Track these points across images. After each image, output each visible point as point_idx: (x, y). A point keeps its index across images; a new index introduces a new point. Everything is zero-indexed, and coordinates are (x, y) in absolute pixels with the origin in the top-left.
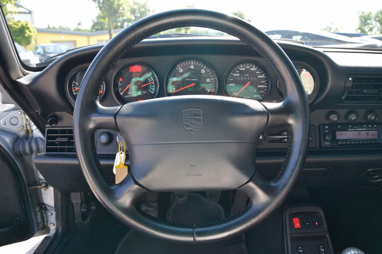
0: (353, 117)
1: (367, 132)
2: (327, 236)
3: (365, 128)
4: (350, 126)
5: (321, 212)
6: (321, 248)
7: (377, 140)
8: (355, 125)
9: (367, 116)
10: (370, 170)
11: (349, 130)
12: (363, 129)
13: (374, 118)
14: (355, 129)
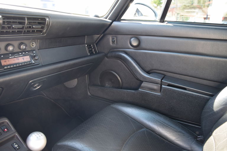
0: (10, 48)
1: (23, 57)
2: (16, 134)
3: (21, 55)
4: (10, 55)
5: (7, 121)
6: (15, 145)
7: (31, 61)
8: (13, 53)
9: (20, 47)
10: (31, 81)
11: (10, 57)
12: (20, 56)
13: (25, 47)
14: (14, 56)
